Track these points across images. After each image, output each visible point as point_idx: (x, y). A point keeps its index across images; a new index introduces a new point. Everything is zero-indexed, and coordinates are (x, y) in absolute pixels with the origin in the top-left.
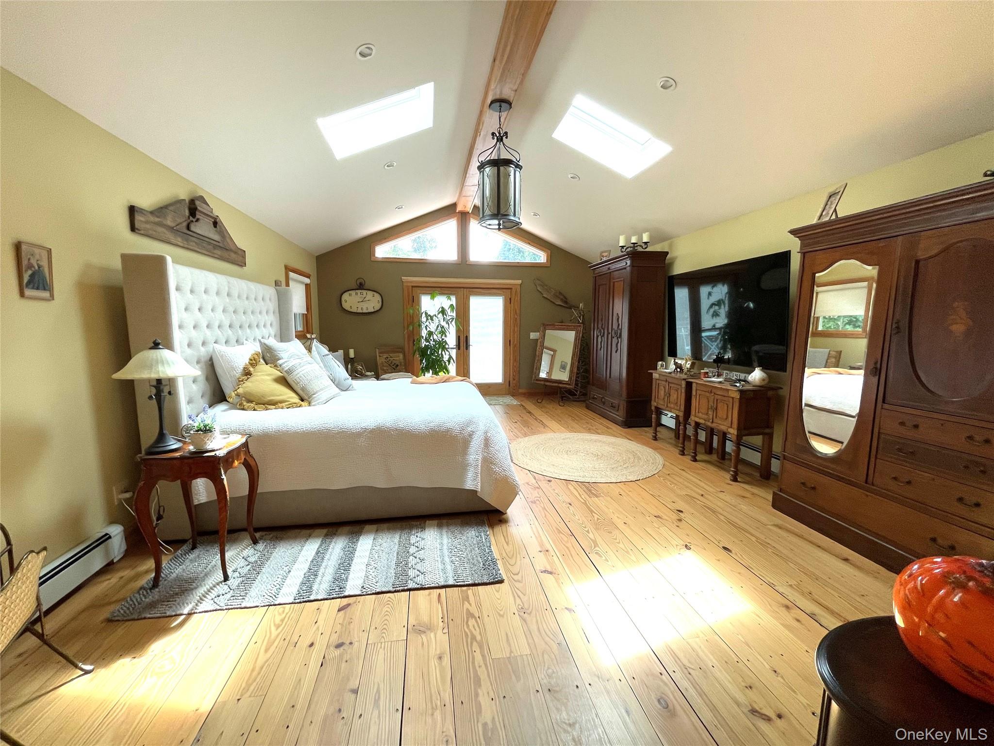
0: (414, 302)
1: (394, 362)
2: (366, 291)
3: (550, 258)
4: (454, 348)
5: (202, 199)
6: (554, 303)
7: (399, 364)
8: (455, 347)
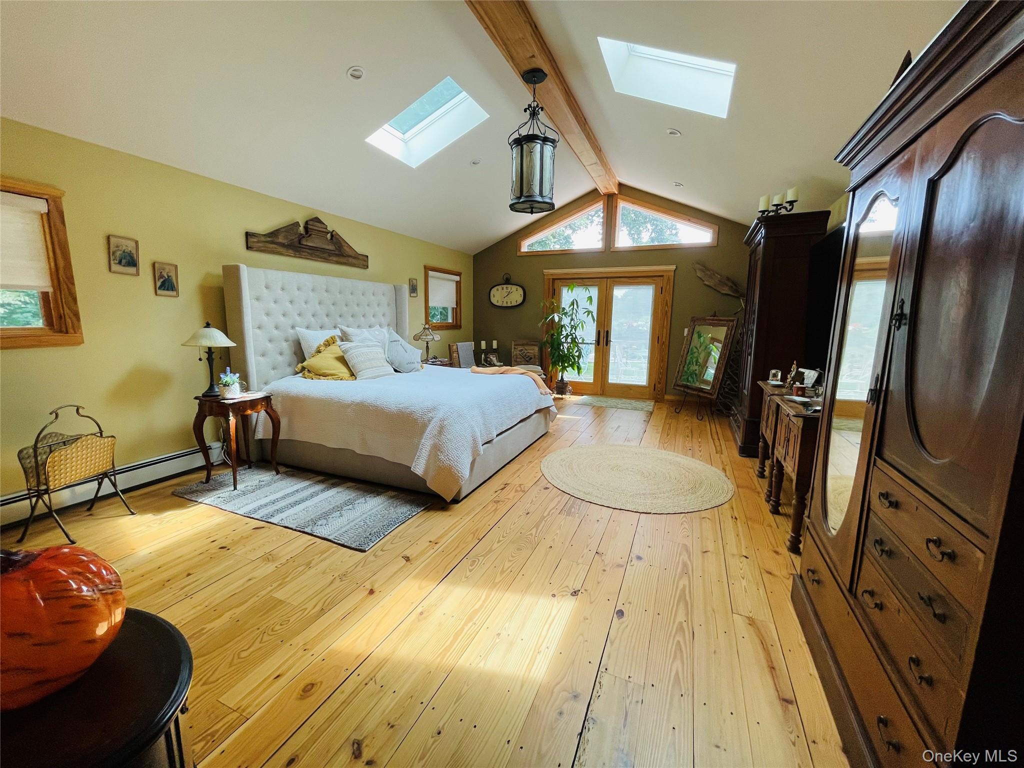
0: (554, 294)
1: (528, 354)
2: (511, 286)
3: (719, 235)
4: (593, 344)
5: (317, 220)
6: (720, 292)
7: (533, 357)
8: (594, 342)
